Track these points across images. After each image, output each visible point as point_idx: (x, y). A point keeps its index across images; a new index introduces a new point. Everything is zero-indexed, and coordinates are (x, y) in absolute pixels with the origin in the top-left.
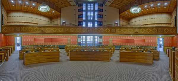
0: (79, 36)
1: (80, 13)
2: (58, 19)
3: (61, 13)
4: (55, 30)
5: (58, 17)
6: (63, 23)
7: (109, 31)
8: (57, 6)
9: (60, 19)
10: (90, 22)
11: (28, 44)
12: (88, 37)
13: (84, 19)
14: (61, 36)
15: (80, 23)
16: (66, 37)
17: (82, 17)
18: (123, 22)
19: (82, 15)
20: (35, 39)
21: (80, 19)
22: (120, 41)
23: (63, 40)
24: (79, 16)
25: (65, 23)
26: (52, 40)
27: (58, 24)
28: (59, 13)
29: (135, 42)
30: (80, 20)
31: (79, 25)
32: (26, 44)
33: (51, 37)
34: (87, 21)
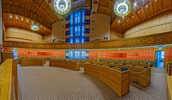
0: (66, 51)
1: (68, 29)
2: (49, 36)
3: (51, 30)
4: (44, 46)
5: (49, 34)
6: (53, 40)
7: (92, 46)
8: (48, 22)
9: (51, 36)
10: (77, 38)
11: (23, 56)
12: (76, 52)
13: (72, 35)
14: (51, 51)
15: (68, 40)
16: (55, 52)
17: (69, 34)
18: (115, 36)
19: (69, 31)
20: (29, 53)
21: (67, 35)
22: (110, 56)
23: (54, 54)
24: (66, 33)
25: (55, 40)
26: (44, 54)
27: (49, 40)
28: (50, 30)
29: (127, 56)
30: (68, 37)
31: (66, 42)
32: (22, 56)
33: (44, 52)
34: (74, 38)
